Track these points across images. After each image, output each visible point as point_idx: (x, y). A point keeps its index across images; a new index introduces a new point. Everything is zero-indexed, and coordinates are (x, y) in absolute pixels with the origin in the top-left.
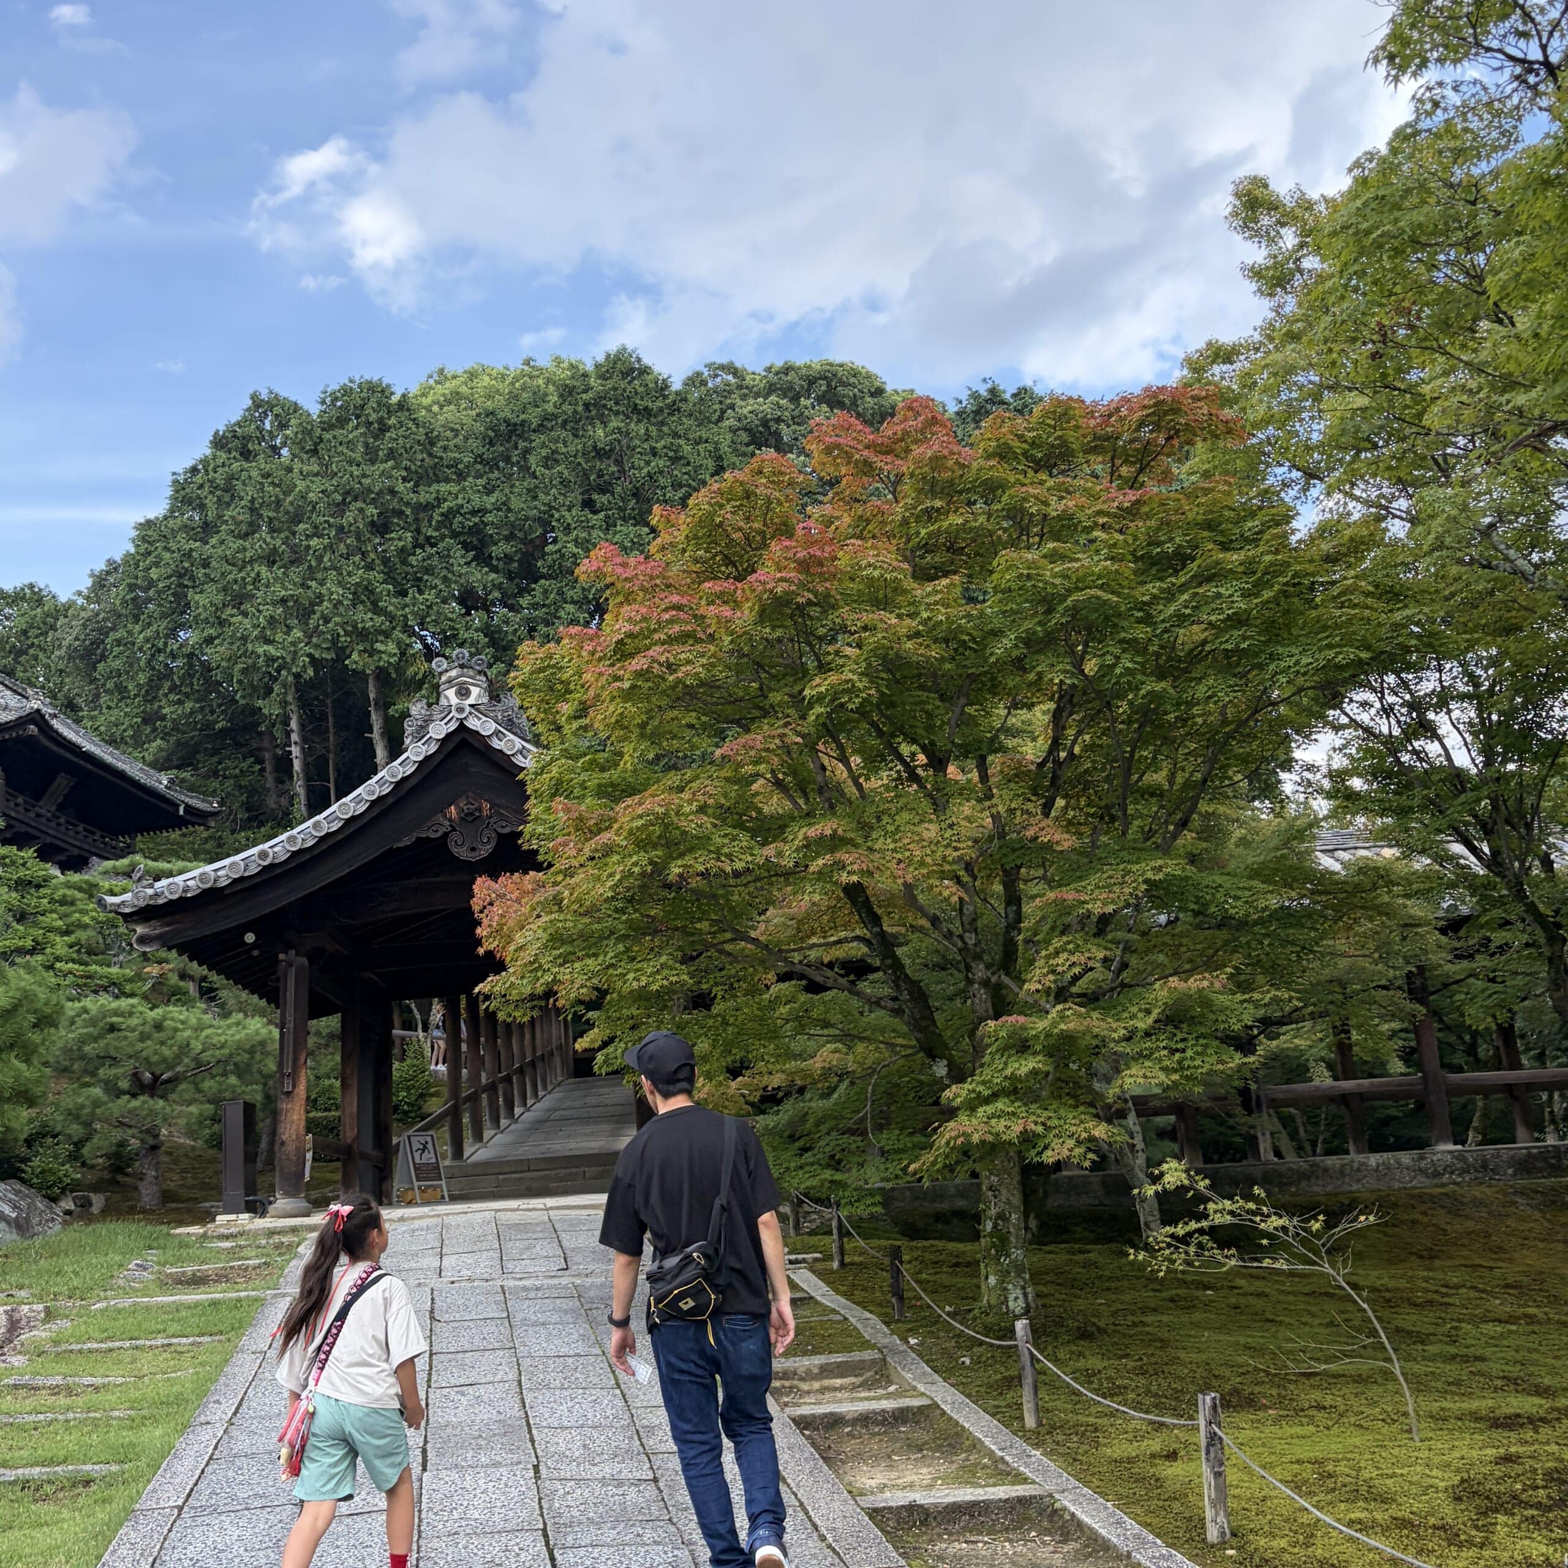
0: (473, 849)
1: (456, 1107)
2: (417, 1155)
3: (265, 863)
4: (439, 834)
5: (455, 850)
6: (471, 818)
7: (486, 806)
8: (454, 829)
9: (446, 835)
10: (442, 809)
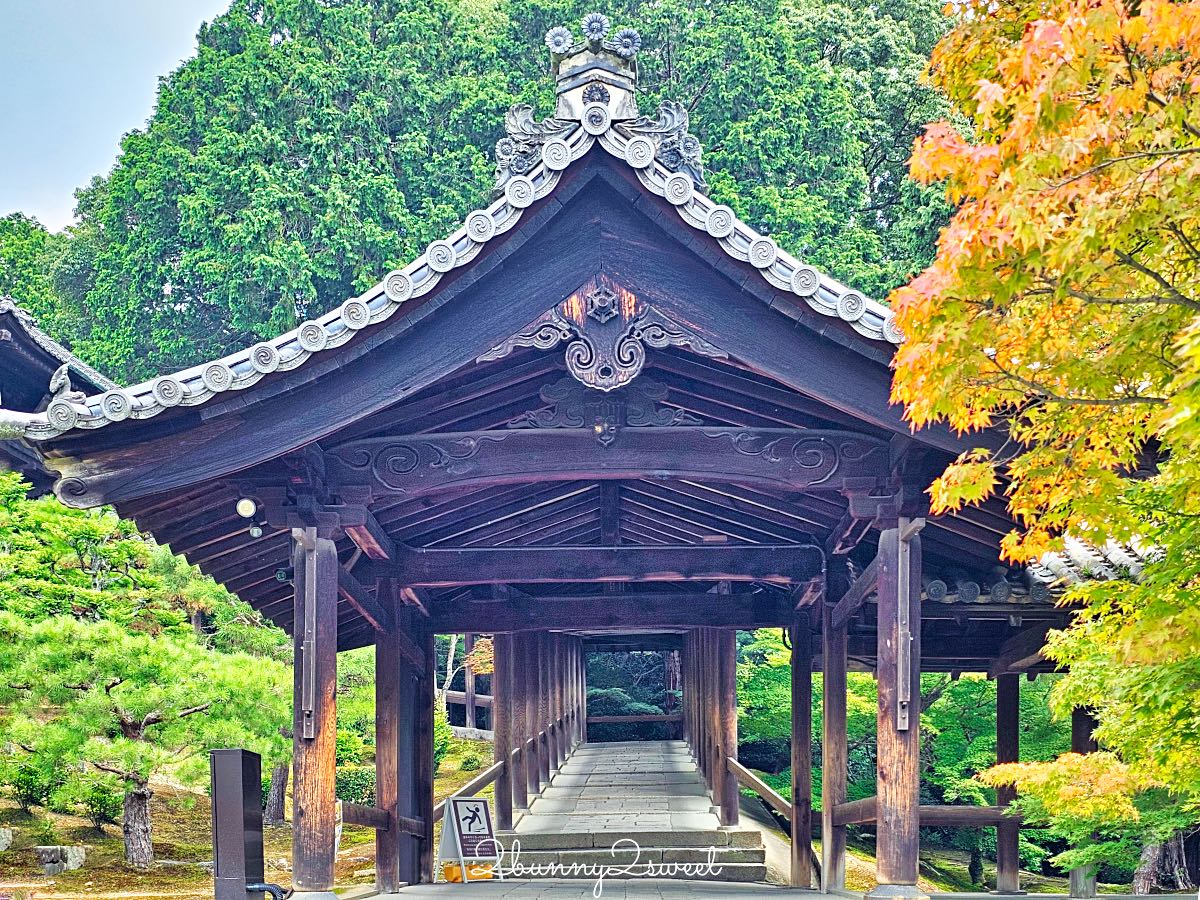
0: (606, 372)
1: (505, 767)
2: (465, 825)
3: (268, 370)
4: (552, 343)
5: (577, 372)
6: (602, 319)
7: (630, 299)
8: (577, 338)
9: (563, 346)
10: (556, 300)
